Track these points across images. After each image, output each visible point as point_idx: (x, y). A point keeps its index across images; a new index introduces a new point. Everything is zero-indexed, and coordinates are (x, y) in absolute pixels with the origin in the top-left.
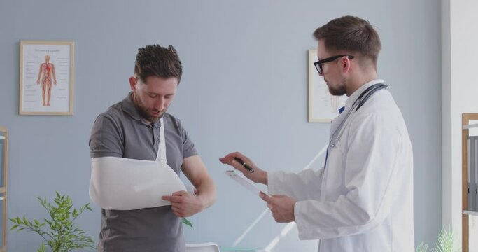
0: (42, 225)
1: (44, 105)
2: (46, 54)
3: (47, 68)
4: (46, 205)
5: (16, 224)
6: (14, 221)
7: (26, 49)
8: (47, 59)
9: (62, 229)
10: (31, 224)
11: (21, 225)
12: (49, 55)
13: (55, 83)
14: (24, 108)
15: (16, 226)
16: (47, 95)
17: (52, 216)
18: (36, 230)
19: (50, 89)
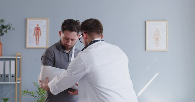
0: (35, 93)
1: (36, 44)
2: (37, 23)
3: (38, 29)
4: (37, 85)
5: (23, 93)
6: (23, 92)
7: (29, 21)
8: (38, 25)
9: (43, 95)
10: (30, 93)
11: (26, 93)
12: (38, 24)
13: (41, 35)
14: (28, 45)
15: (24, 94)
16: (37, 40)
17: (39, 90)
18: (32, 95)
19: (38, 38)
